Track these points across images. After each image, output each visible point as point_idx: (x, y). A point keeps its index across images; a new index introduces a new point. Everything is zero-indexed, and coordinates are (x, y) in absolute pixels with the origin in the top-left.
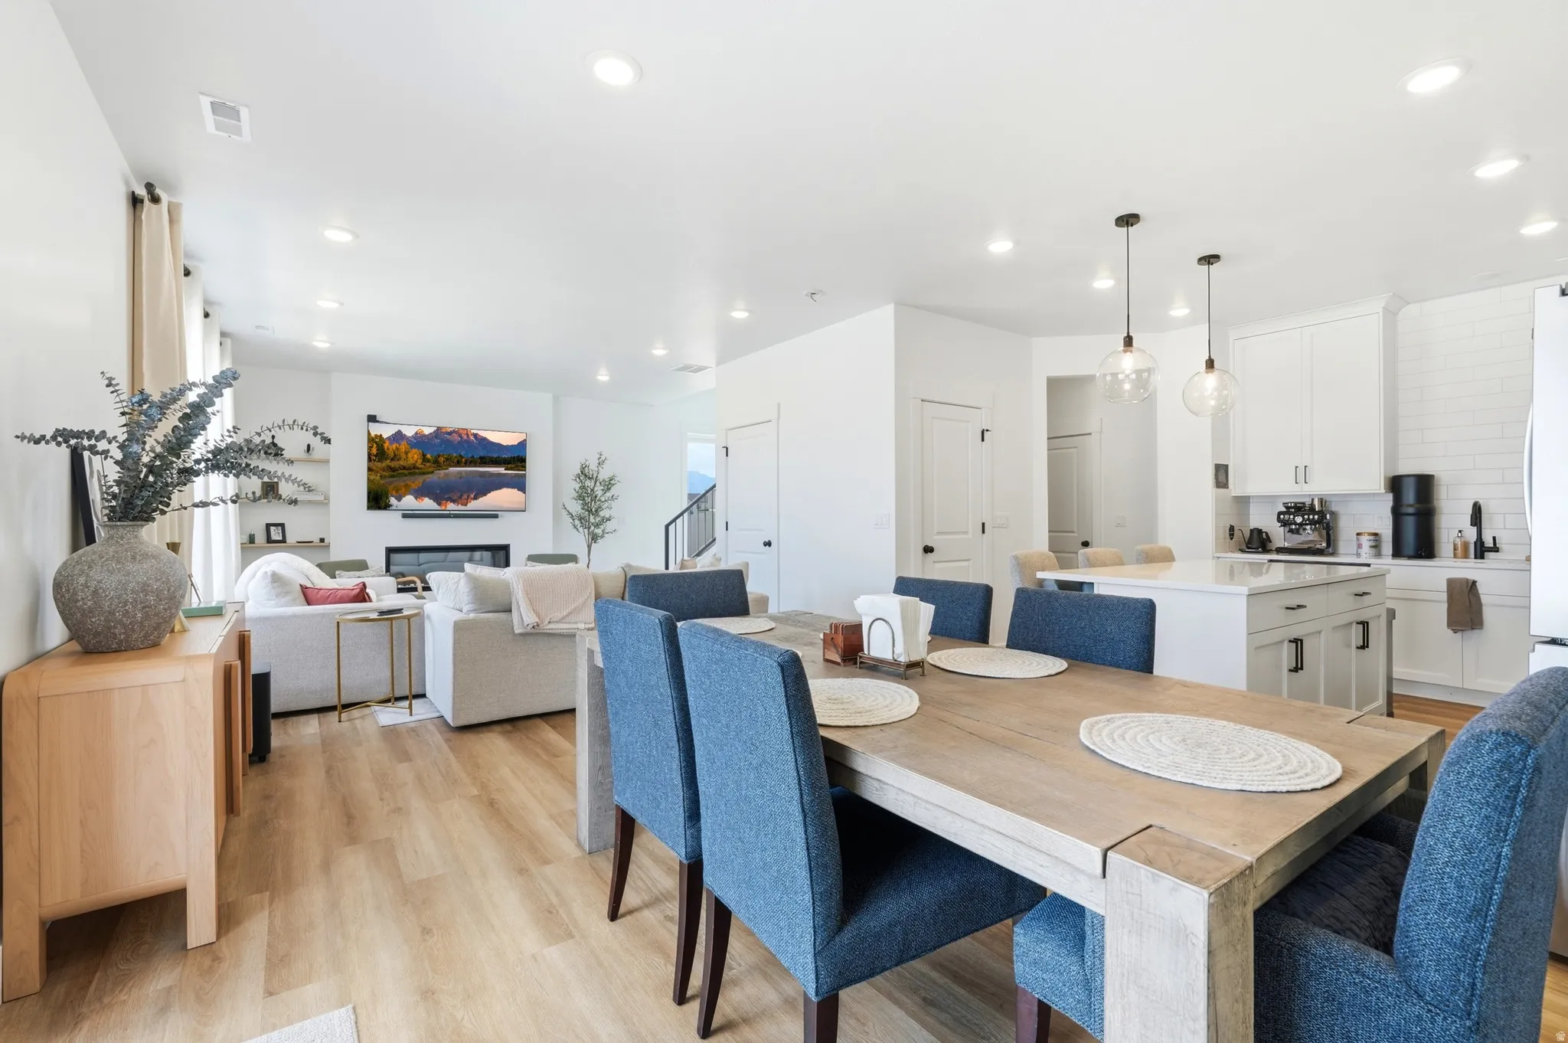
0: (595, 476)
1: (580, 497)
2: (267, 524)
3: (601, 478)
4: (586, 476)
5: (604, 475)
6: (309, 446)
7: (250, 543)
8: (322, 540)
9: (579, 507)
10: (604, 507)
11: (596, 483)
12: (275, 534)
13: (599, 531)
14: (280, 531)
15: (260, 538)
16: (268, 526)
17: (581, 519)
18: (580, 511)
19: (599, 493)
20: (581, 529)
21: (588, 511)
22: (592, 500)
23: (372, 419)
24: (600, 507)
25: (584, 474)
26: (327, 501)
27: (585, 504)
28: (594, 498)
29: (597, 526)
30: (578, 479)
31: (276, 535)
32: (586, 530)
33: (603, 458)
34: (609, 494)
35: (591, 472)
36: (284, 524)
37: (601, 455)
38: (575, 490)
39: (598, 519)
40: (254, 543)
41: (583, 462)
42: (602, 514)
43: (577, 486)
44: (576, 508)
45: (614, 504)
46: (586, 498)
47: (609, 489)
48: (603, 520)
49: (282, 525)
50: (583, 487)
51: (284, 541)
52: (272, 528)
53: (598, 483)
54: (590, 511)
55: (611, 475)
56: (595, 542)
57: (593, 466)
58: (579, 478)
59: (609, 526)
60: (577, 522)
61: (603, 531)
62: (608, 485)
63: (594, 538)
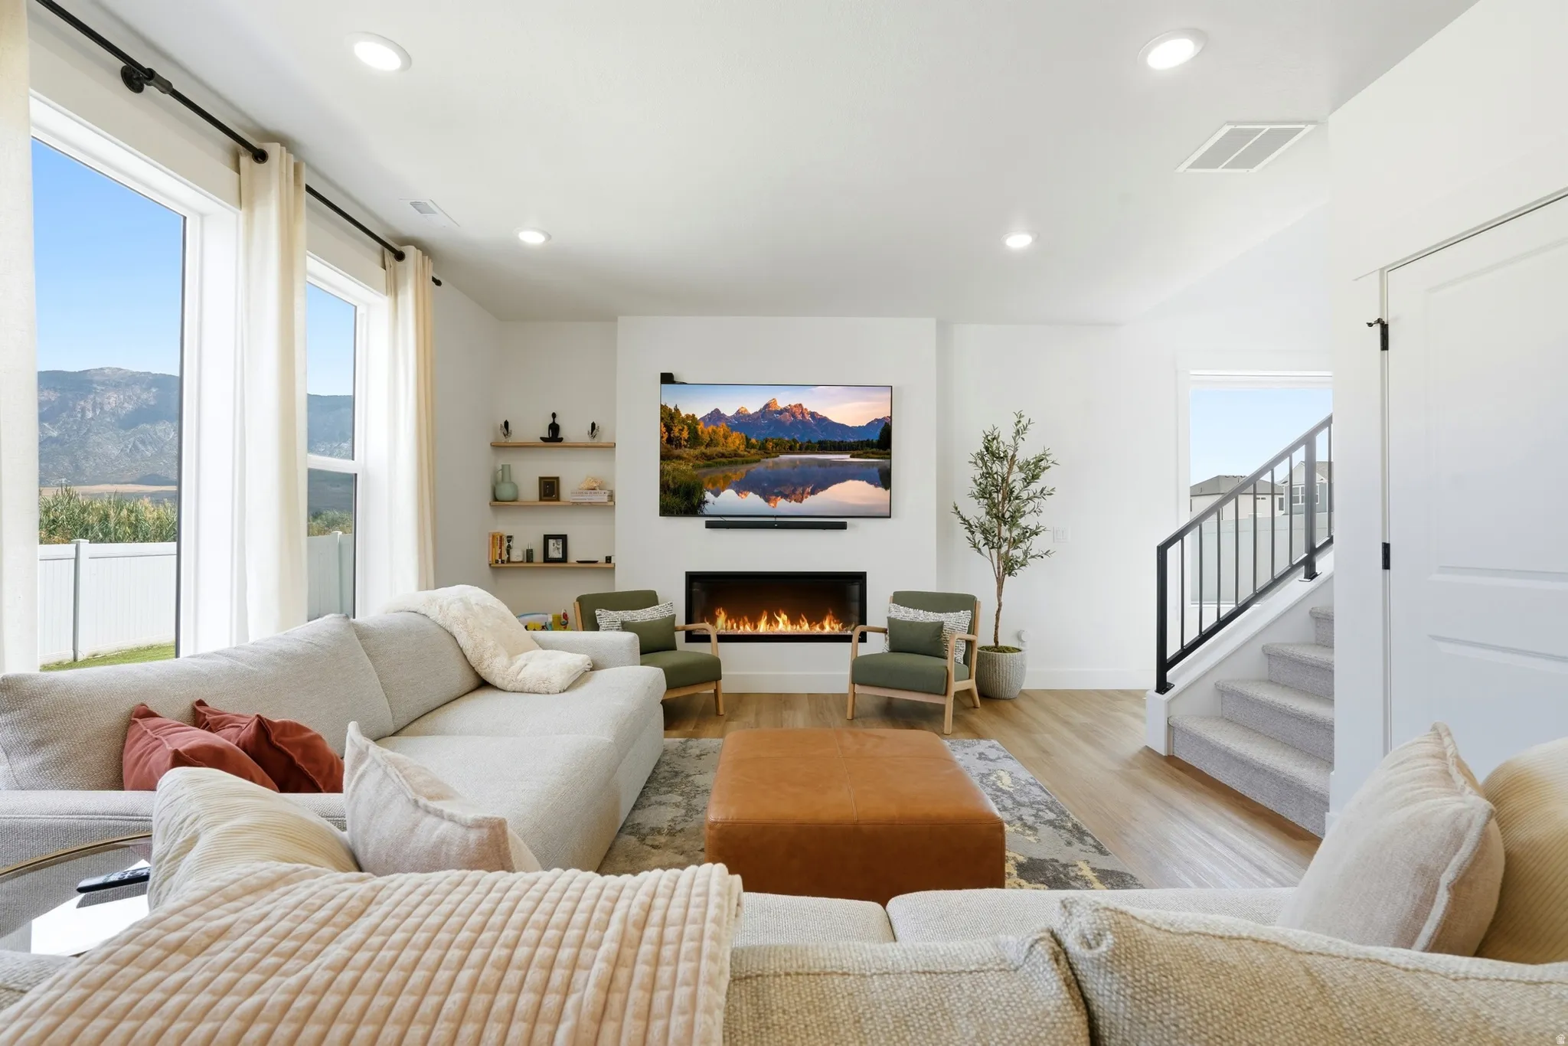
0: (1010, 453)
1: (984, 493)
2: (545, 536)
3: (1021, 458)
4: (993, 454)
5: (1026, 452)
6: (593, 425)
7: (528, 562)
8: (608, 560)
9: (983, 511)
10: (1027, 509)
11: (1011, 468)
12: (554, 550)
13: (1017, 553)
14: (560, 546)
15: (538, 556)
16: (547, 538)
17: (985, 532)
18: (985, 519)
19: (1018, 486)
20: (985, 550)
21: (997, 517)
22: (1004, 499)
23: (667, 379)
24: (1018, 511)
25: (991, 451)
26: (612, 503)
27: (993, 505)
28: (1009, 494)
29: (1015, 543)
30: (980, 463)
31: (555, 552)
32: (994, 552)
33: (1024, 421)
34: (1035, 487)
35: (1002, 448)
36: (566, 536)
37: (1021, 416)
38: (975, 481)
39: (1016, 532)
40: (532, 562)
41: (988, 430)
42: (1023, 522)
43: (977, 473)
44: (976, 511)
45: (1046, 503)
46: (995, 495)
47: (1035, 477)
48: (1024, 534)
49: (564, 538)
50: (987, 475)
51: (564, 559)
52: (551, 542)
53: (1016, 469)
54: (1001, 518)
55: (1039, 452)
56: (1010, 574)
57: (1006, 437)
58: (982, 459)
59: (1036, 544)
60: (979, 537)
61: (1026, 553)
62: (1034, 470)
63: (1008, 567)
